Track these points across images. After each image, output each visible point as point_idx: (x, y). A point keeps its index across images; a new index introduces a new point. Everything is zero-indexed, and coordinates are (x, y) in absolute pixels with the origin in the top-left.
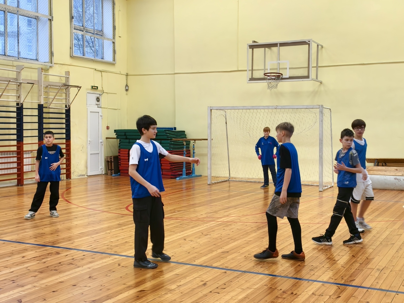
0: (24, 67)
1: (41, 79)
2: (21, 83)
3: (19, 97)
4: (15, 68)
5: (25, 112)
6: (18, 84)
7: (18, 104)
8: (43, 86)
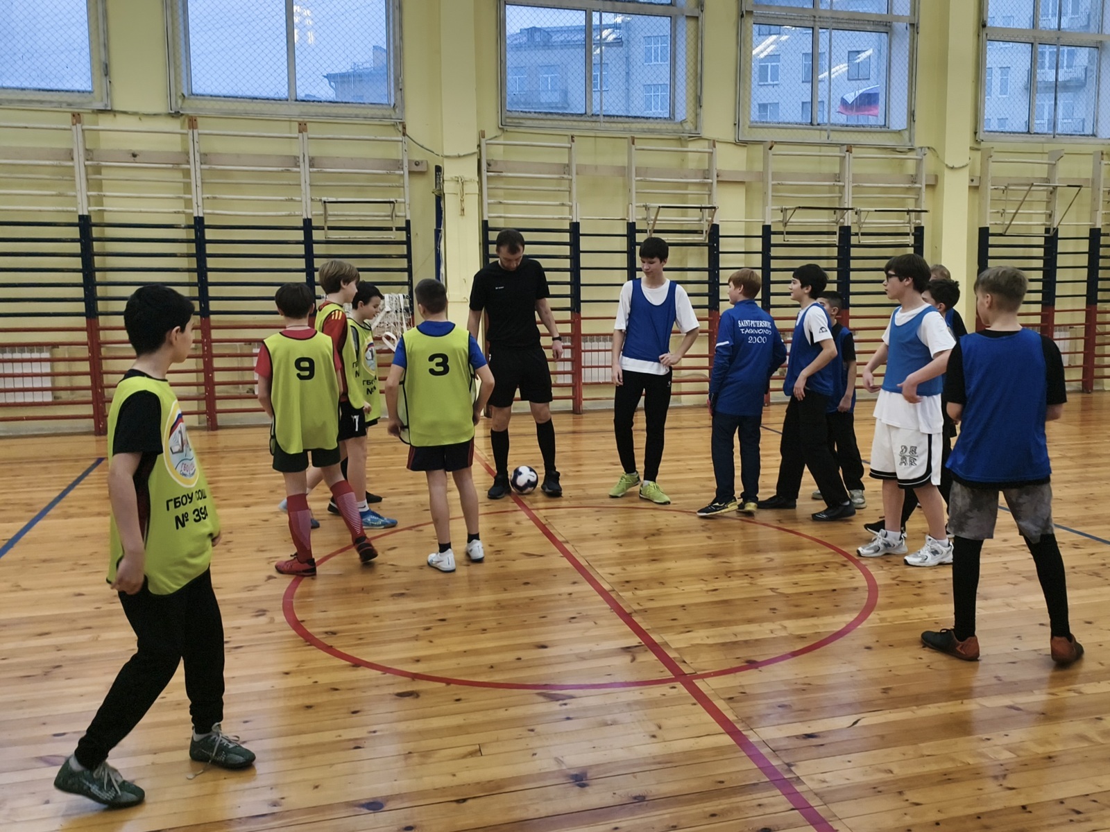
0: (1063, 152)
1: (1099, 176)
2: (1055, 188)
3: (1050, 215)
4: (1046, 156)
5: (1062, 246)
6: (1051, 188)
7: (1047, 231)
8: (1102, 189)
